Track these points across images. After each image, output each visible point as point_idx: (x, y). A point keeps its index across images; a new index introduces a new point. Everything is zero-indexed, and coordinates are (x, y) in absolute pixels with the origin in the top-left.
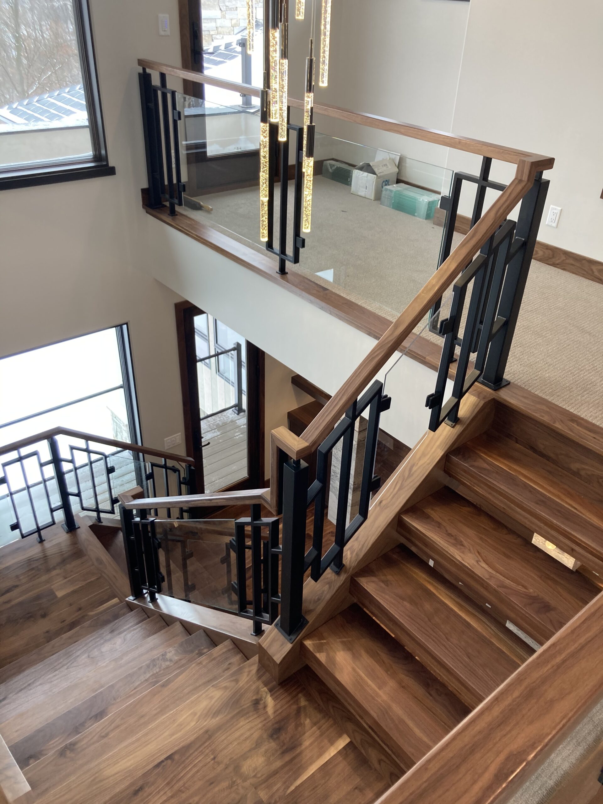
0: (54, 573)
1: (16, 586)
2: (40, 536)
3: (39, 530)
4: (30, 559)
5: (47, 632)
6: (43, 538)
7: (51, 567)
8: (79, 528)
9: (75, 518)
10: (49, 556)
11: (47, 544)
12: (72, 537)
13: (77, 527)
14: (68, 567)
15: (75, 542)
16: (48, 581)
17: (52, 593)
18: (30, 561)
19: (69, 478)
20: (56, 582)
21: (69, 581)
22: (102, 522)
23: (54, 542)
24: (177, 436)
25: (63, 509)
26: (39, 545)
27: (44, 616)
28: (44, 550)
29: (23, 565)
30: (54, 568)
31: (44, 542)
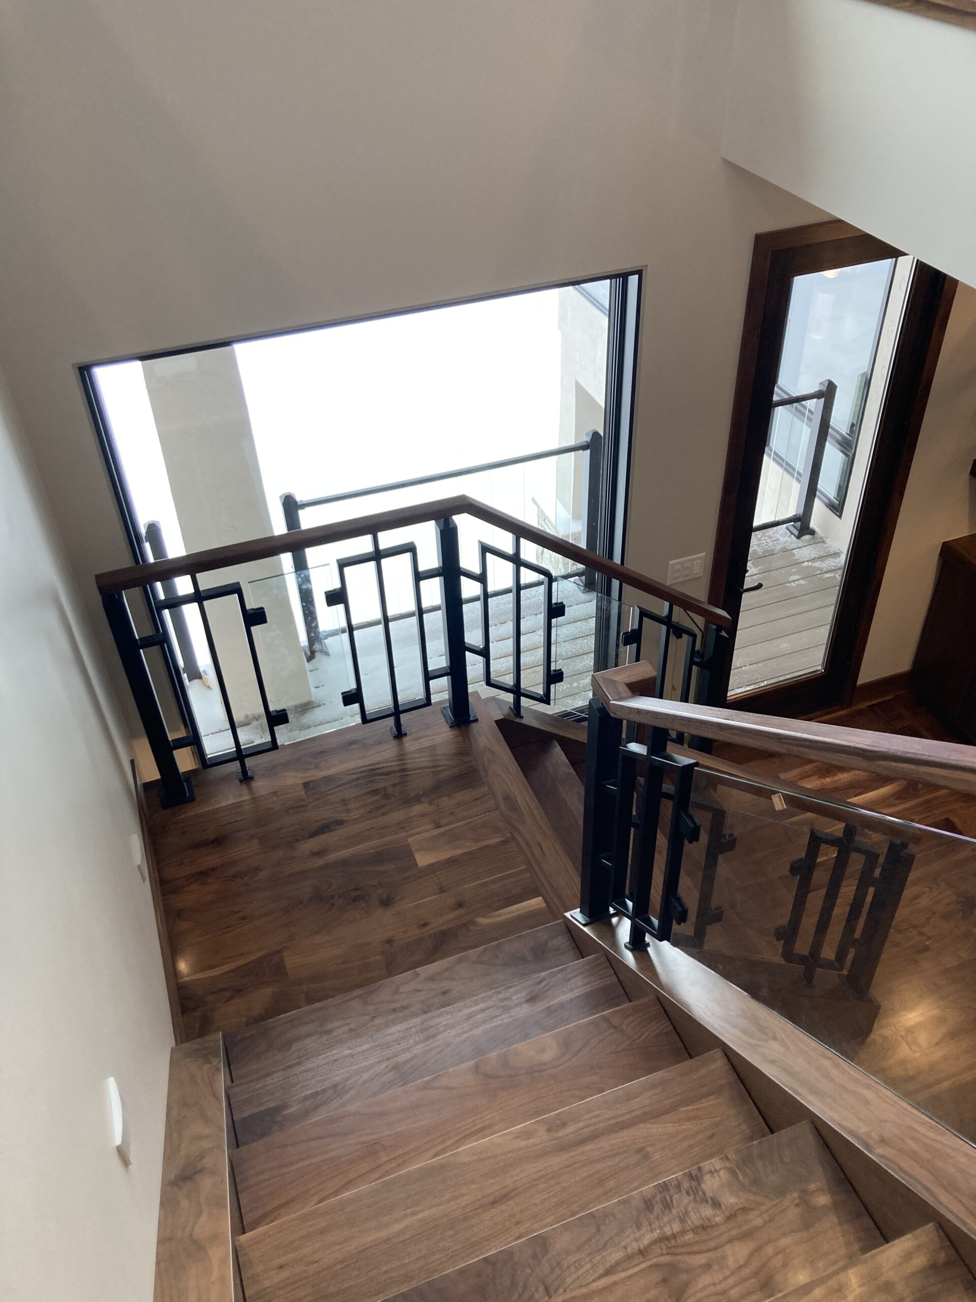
0: (417, 809)
1: (341, 823)
2: (398, 724)
3: (397, 711)
4: (373, 770)
5: (389, 941)
6: (404, 729)
7: (413, 794)
8: (476, 720)
9: (471, 699)
10: (410, 770)
11: (409, 744)
12: (461, 739)
13: (472, 719)
14: (446, 802)
15: (465, 749)
16: (401, 826)
17: (406, 854)
18: (372, 773)
19: (471, 613)
20: (416, 830)
21: (444, 834)
22: (522, 717)
23: (425, 743)
24: (697, 559)
25: (450, 677)
26: (394, 743)
27: (386, 903)
28: (402, 756)
29: (358, 779)
30: (418, 799)
31: (405, 739)
